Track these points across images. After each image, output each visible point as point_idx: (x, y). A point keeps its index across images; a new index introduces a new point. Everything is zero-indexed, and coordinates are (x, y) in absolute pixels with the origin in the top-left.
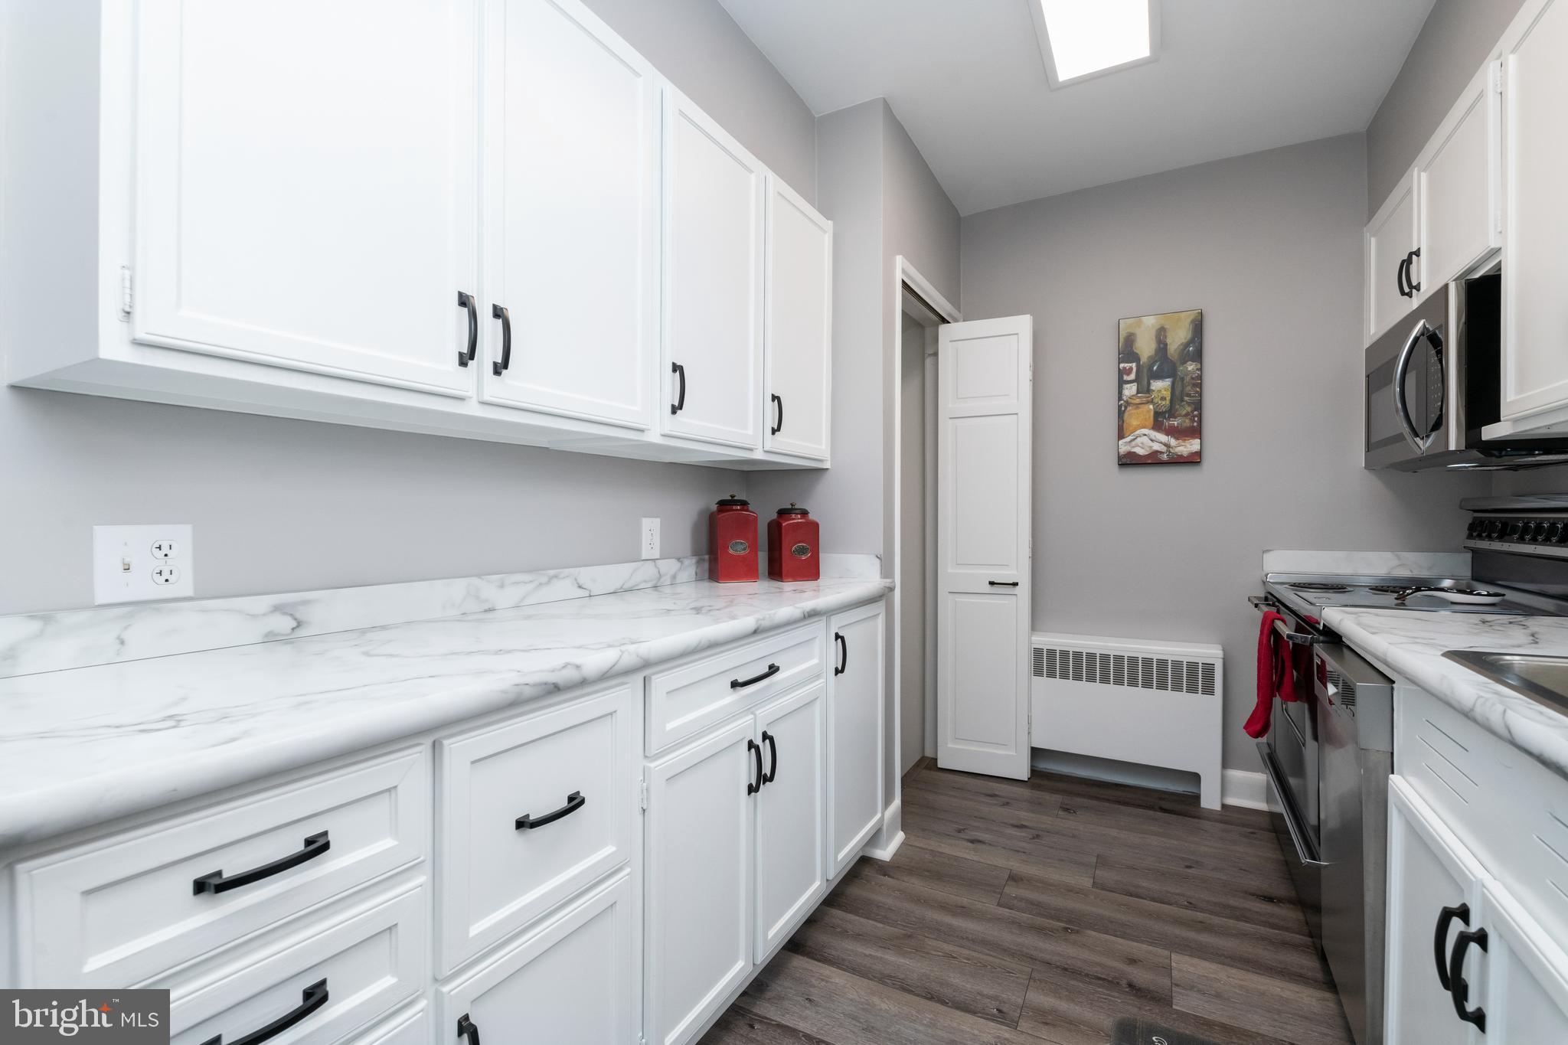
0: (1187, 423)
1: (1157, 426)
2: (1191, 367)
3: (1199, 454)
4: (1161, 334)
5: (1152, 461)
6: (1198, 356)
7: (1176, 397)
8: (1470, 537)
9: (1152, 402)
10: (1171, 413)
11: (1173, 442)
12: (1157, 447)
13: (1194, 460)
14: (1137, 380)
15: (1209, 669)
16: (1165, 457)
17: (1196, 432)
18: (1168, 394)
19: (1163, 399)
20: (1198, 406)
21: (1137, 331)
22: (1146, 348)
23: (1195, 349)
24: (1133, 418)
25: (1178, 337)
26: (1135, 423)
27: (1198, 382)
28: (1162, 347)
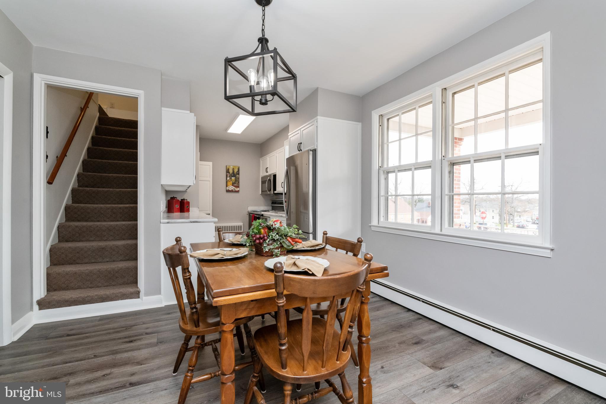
0: (237, 185)
1: (233, 185)
2: (238, 176)
3: (239, 190)
4: (233, 169)
5: (232, 191)
6: (239, 174)
7: (236, 180)
8: (272, 204)
9: (232, 181)
10: (235, 183)
11: (235, 188)
12: (233, 189)
13: (238, 191)
14: (229, 177)
15: (241, 226)
16: (234, 191)
17: (238, 187)
18: (234, 180)
19: (234, 181)
20: (239, 182)
21: (230, 168)
22: (231, 171)
23: (238, 173)
24: (229, 183)
25: (236, 170)
26: (229, 184)
27: (239, 178)
28: (233, 172)
